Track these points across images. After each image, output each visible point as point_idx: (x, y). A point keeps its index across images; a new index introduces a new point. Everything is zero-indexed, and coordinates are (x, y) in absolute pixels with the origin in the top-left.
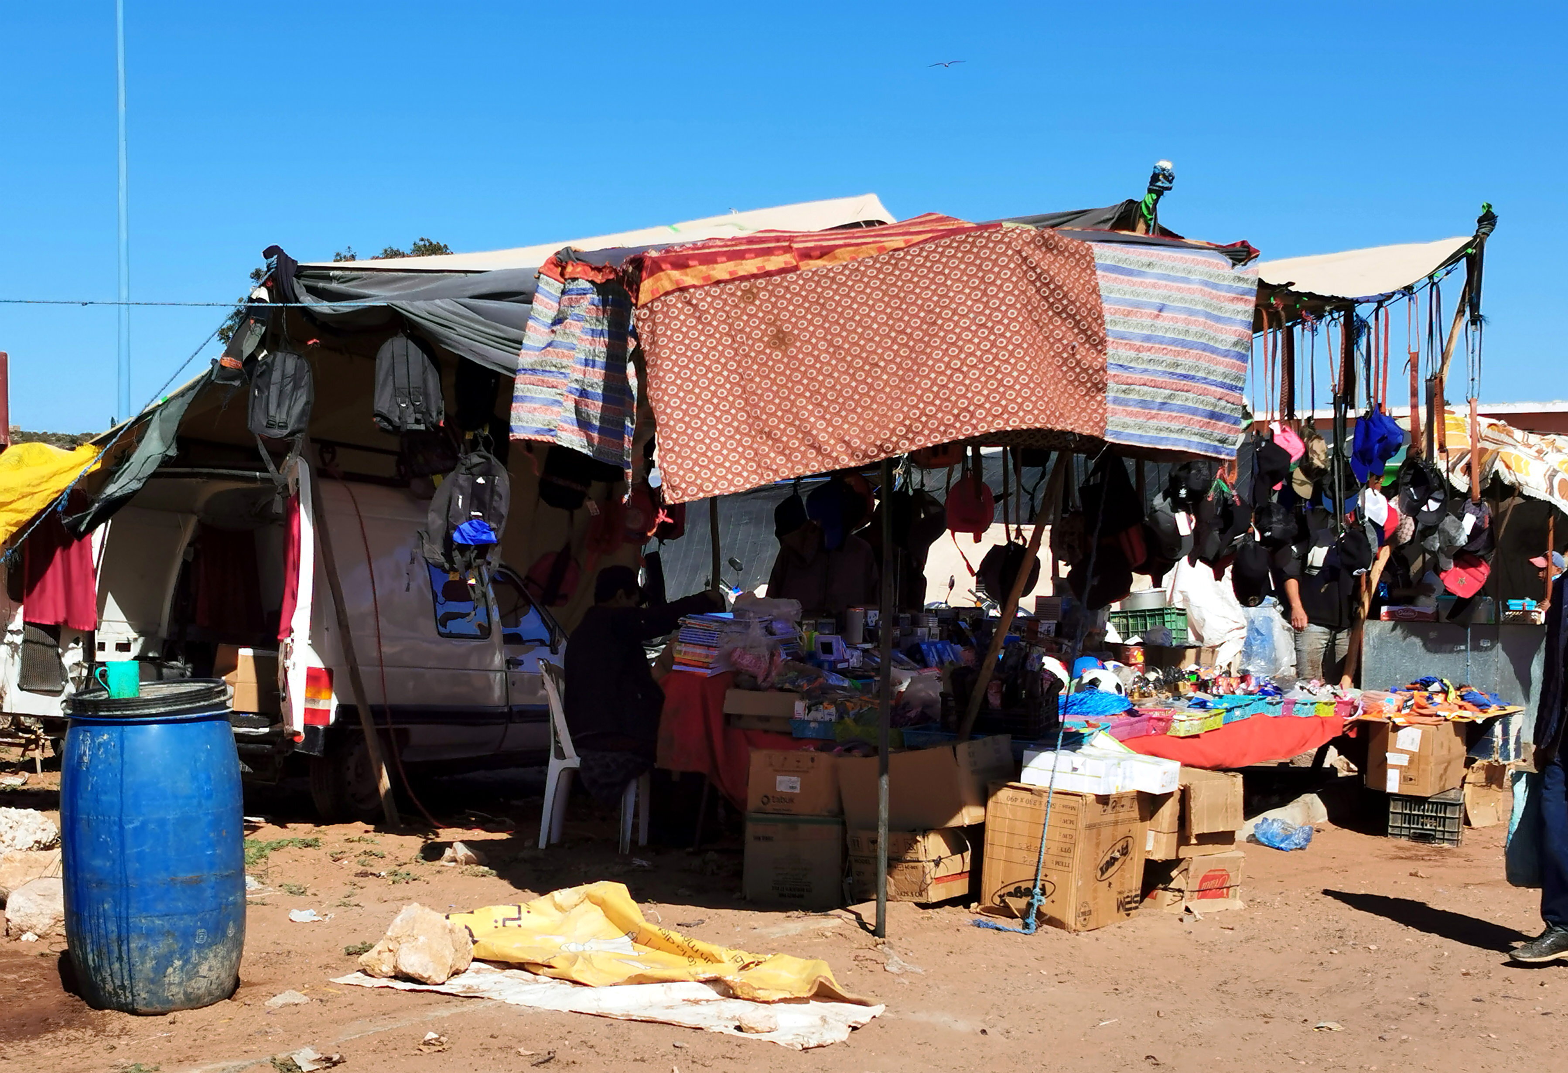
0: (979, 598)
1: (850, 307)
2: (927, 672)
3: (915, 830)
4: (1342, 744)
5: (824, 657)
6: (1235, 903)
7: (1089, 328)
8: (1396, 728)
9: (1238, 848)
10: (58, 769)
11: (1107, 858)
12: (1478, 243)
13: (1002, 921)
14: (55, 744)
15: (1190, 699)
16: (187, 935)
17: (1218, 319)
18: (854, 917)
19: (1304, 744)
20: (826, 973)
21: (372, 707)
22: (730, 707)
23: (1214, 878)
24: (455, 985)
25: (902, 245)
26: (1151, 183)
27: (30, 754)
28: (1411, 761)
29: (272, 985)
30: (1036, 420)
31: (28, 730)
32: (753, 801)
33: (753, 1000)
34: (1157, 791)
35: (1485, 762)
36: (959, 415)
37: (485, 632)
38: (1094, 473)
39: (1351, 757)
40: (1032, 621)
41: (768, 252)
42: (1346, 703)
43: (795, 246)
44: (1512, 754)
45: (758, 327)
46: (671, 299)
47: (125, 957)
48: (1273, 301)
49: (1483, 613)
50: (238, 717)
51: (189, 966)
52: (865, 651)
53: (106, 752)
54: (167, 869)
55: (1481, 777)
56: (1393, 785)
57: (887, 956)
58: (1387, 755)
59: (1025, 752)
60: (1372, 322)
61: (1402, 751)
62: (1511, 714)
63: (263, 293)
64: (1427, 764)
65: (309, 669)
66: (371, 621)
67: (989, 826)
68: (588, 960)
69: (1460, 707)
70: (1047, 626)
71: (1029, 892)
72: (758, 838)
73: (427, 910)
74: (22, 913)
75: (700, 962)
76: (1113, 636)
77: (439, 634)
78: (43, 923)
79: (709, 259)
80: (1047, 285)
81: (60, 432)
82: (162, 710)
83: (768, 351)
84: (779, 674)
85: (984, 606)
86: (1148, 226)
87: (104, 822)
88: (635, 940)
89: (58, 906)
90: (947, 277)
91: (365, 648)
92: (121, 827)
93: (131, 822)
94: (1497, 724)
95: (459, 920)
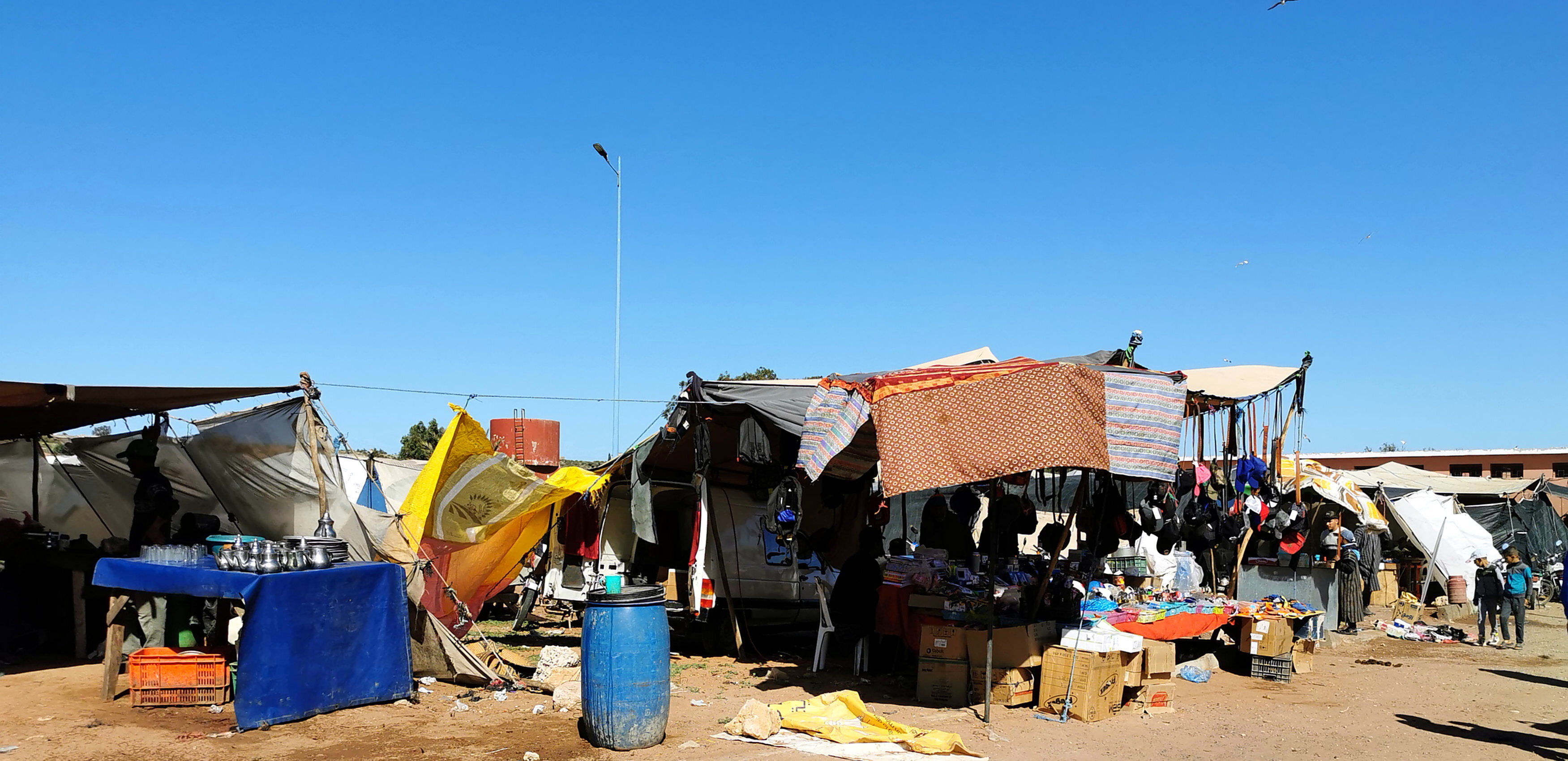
0: (1039, 550)
1: (980, 403)
2: (1012, 588)
3: (1005, 668)
4: (1227, 628)
5: (959, 579)
6: (1170, 710)
7: (1098, 416)
8: (1256, 621)
9: (1172, 681)
10: (580, 626)
11: (1105, 685)
12: (1302, 371)
13: (1049, 716)
14: (578, 614)
15: (1148, 604)
16: (641, 711)
17: (1167, 411)
18: (973, 711)
19: (1206, 628)
20: (959, 740)
21: (733, 599)
22: (911, 603)
23: (1160, 696)
24: (772, 740)
25: (1008, 373)
26: (1131, 342)
27: (565, 619)
28: (1263, 638)
29: (682, 738)
30: (1075, 462)
31: (565, 607)
32: (922, 652)
33: (922, 753)
34: (1131, 651)
35: (1304, 640)
36: (1037, 457)
37: (789, 562)
38: (1100, 488)
39: (1231, 636)
40: (1066, 562)
41: (939, 376)
42: (1229, 607)
43: (952, 373)
44: (1318, 636)
45: (932, 413)
46: (889, 399)
47: (610, 722)
48: (1193, 400)
49: (1303, 561)
50: (668, 604)
51: (641, 727)
52: (980, 576)
53: (604, 620)
54: (632, 679)
55: (1302, 647)
56: (1254, 650)
57: (989, 733)
58: (1251, 634)
59: (1063, 630)
60: (1246, 410)
61: (1259, 633)
62: (1318, 615)
63: (686, 395)
64: (1273, 639)
65: (703, 580)
66: (735, 557)
67: (1043, 667)
68: (839, 729)
69: (1291, 611)
70: (1075, 565)
71: (1063, 701)
72: (923, 670)
73: (759, 702)
74: (560, 698)
75: (895, 732)
76: (1108, 571)
77: (767, 563)
78: (571, 703)
79: (909, 380)
80: (1080, 394)
81: (584, 460)
82: (632, 600)
83: (938, 424)
84: (937, 587)
85: (1041, 554)
86: (1129, 363)
87: (602, 654)
88: (862, 720)
89: (579, 695)
90: (1031, 389)
91: (731, 570)
92: (611, 658)
93: (615, 655)
94: (1310, 620)
95: (774, 707)
